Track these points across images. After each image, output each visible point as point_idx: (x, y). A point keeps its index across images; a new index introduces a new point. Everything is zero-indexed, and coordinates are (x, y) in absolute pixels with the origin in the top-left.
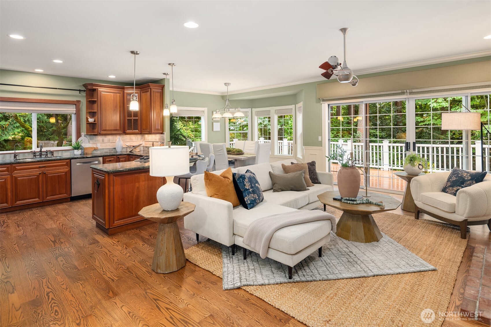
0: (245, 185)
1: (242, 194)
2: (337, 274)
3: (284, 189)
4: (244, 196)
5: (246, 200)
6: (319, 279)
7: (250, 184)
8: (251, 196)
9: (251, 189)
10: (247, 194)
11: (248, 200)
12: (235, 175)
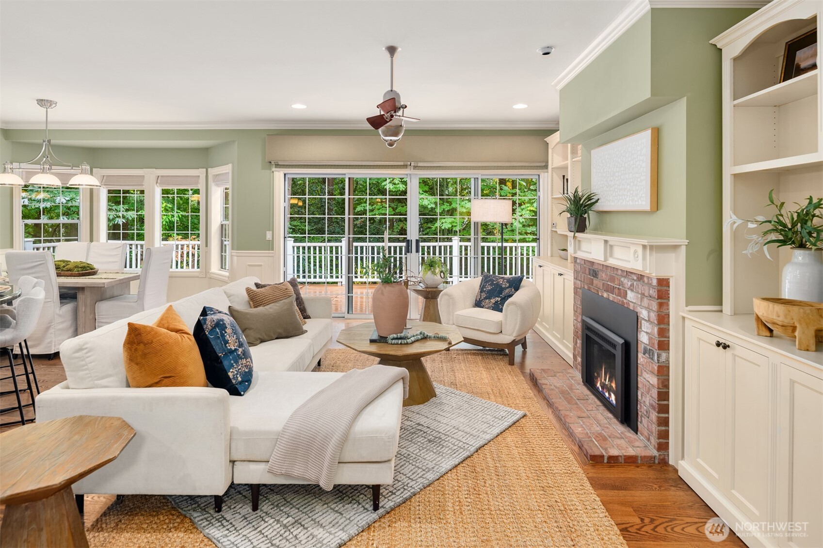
0: (226, 342)
1: (221, 362)
2: (433, 468)
3: (266, 338)
4: (226, 367)
5: (231, 377)
6: (419, 488)
7: (236, 339)
8: (242, 364)
9: (240, 350)
10: (232, 362)
11: (237, 374)
12: (205, 323)
